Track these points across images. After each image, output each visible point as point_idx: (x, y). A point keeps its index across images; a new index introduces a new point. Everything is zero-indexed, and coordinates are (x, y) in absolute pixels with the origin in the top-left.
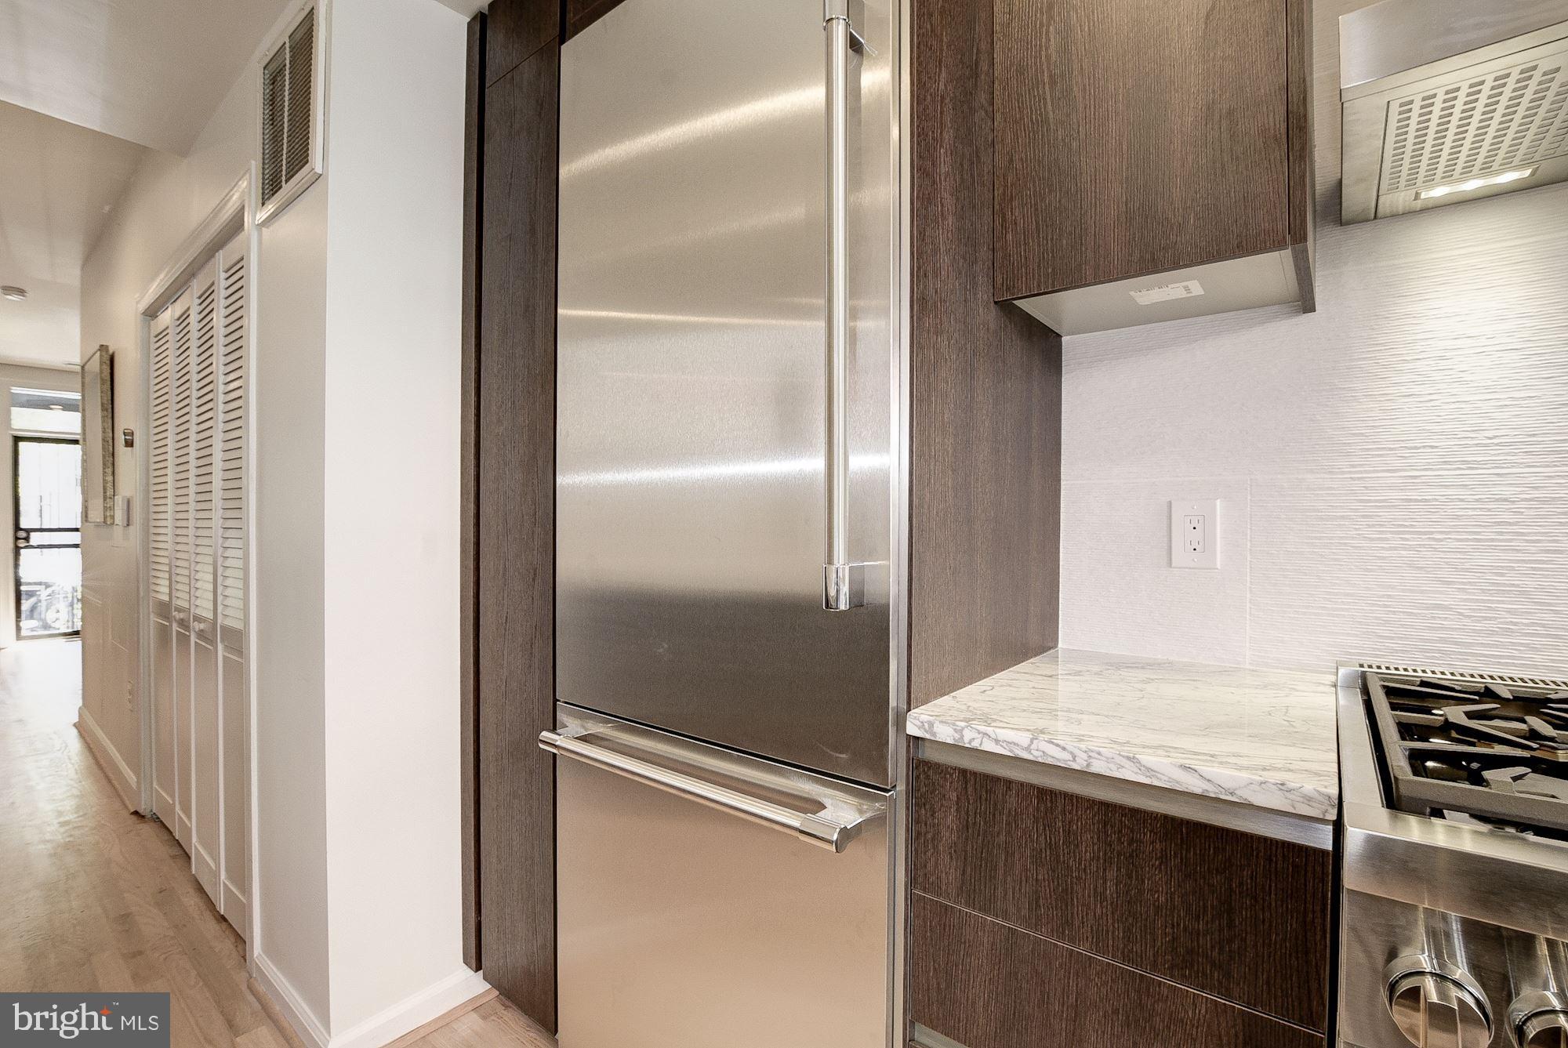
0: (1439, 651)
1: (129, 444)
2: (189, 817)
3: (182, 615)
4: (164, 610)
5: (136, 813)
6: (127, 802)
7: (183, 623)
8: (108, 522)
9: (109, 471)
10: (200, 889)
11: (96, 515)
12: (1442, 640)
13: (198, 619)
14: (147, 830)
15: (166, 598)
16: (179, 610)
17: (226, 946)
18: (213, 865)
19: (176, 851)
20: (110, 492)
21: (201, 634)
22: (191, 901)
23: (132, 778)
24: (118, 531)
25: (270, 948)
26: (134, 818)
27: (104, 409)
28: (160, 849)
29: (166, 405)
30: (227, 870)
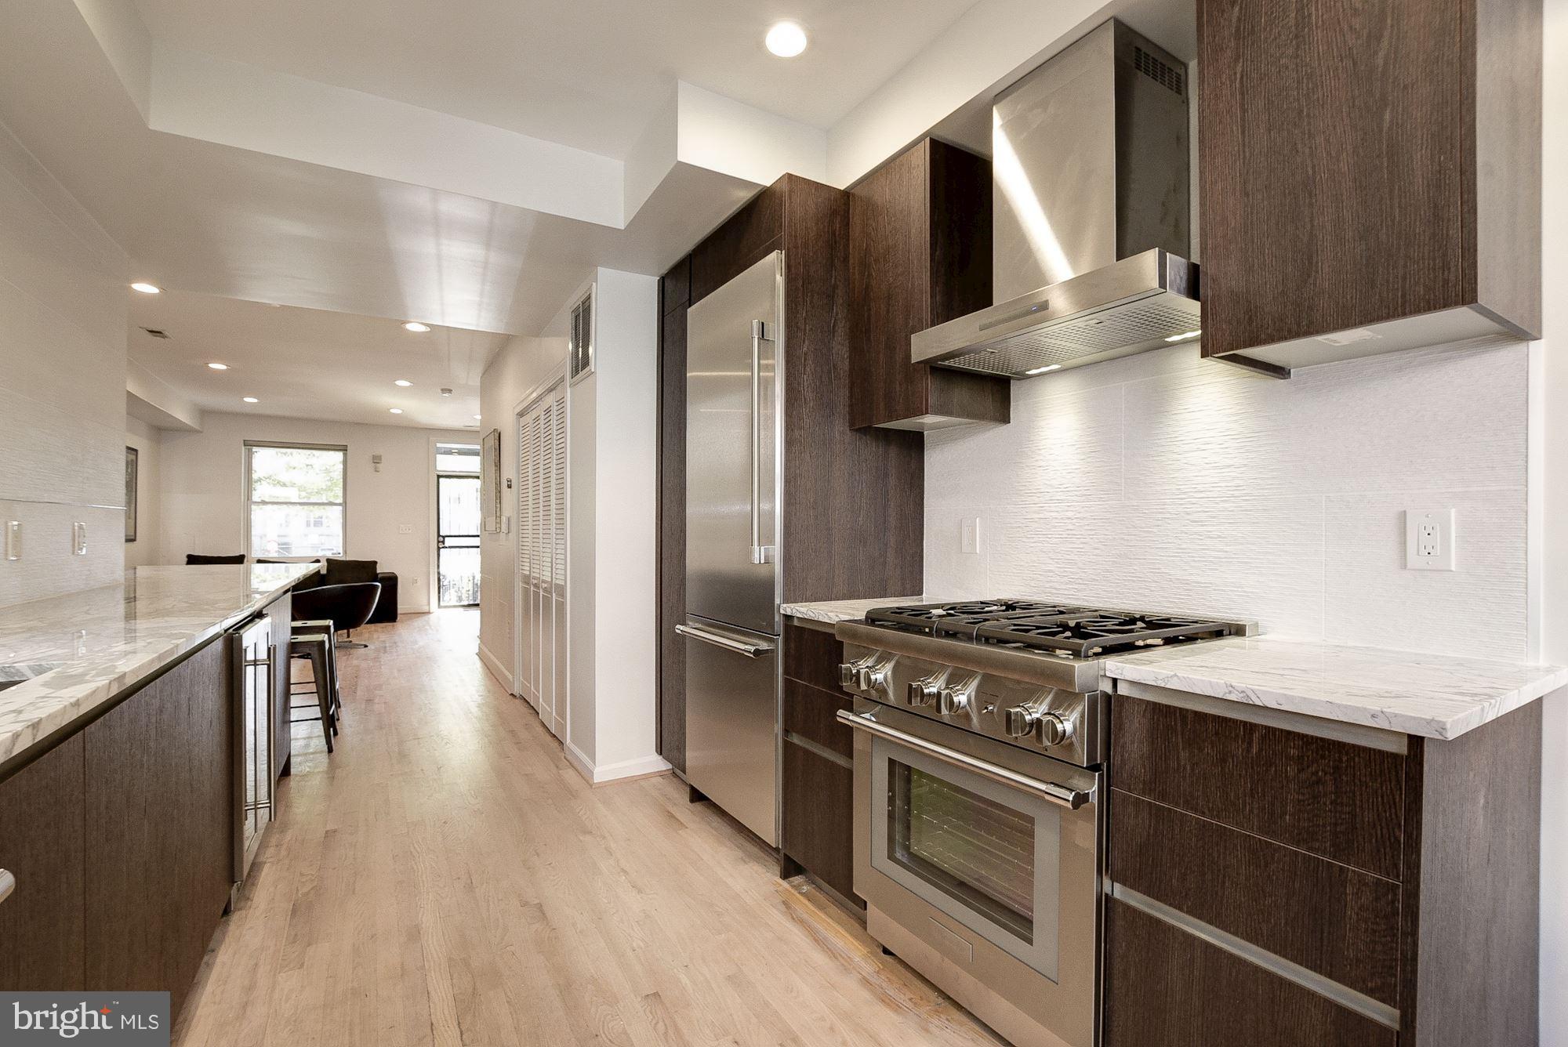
0: (1050, 593)
1: (509, 487)
2: (539, 692)
3: (536, 581)
4: (527, 579)
5: (512, 694)
6: (507, 689)
7: (536, 585)
8: (498, 530)
9: (498, 501)
10: (544, 725)
11: (491, 526)
12: (1051, 587)
13: (544, 581)
14: (518, 702)
15: (528, 573)
16: (534, 578)
17: (555, 745)
18: (549, 709)
19: (531, 711)
20: (498, 514)
21: (545, 590)
22: (540, 729)
23: (510, 677)
24: (502, 536)
25: (573, 741)
26: (511, 697)
27: (496, 466)
28: (523, 709)
29: (528, 457)
30: (556, 712)
